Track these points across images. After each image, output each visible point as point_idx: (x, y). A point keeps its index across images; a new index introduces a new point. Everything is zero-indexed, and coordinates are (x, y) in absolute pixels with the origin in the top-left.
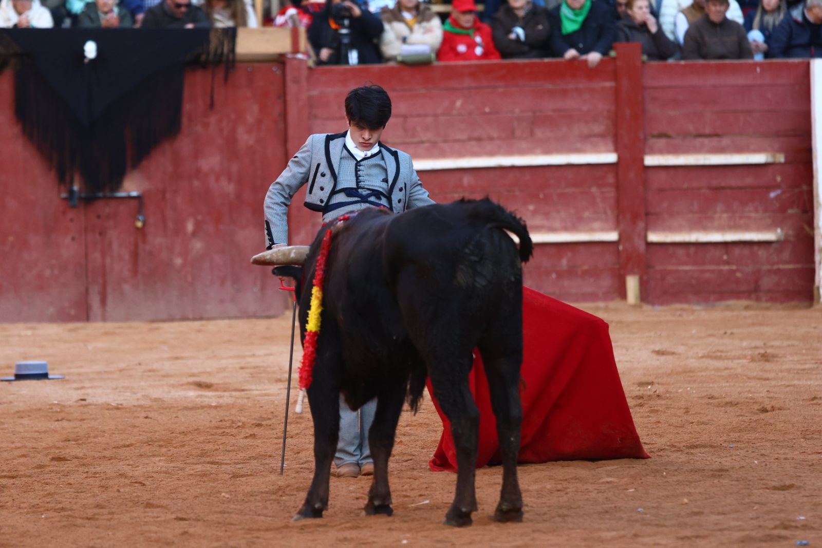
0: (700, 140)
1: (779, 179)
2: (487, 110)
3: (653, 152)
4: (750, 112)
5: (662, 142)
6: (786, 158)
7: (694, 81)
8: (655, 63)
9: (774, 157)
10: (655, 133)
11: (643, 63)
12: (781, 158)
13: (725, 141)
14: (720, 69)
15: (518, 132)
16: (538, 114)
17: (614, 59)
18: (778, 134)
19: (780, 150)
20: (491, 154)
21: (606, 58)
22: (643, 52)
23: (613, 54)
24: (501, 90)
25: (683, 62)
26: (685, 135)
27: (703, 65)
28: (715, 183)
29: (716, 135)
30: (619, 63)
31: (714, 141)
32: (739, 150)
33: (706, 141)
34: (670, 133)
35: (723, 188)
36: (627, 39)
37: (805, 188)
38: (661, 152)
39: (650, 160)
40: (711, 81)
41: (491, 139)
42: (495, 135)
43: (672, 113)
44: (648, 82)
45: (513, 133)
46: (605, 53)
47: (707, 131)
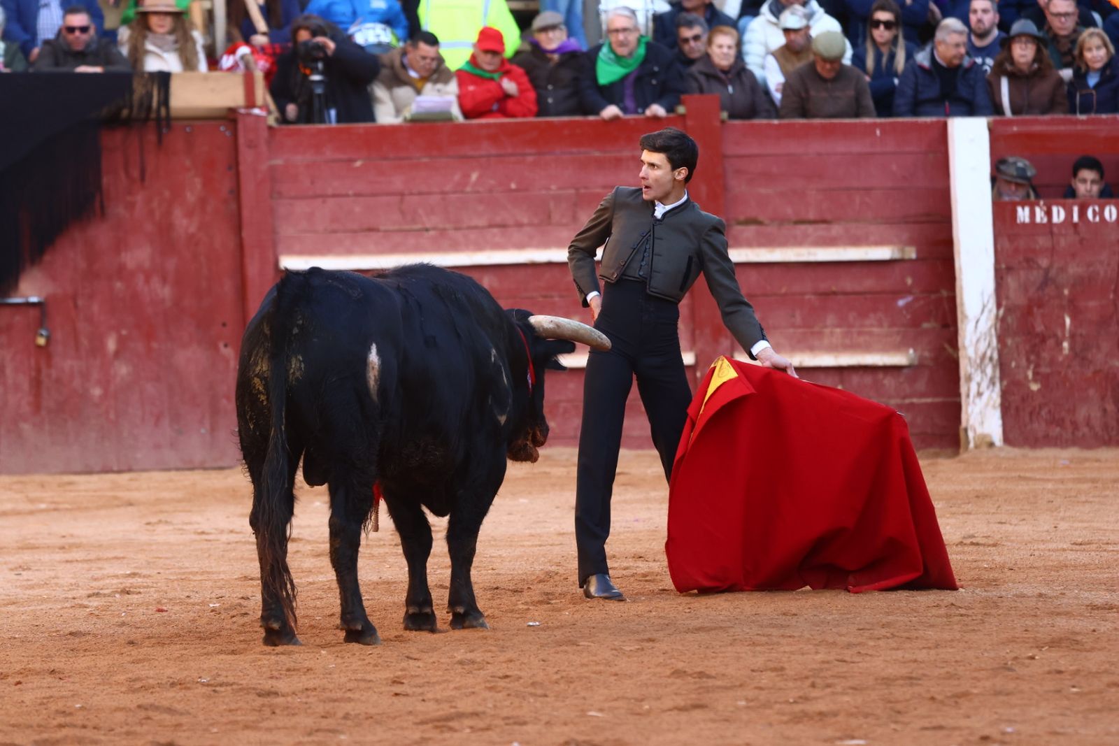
0: (803, 227)
1: (909, 281)
2: (513, 186)
3: (739, 244)
4: (868, 190)
5: (751, 230)
6: (918, 252)
7: (793, 147)
8: (737, 122)
9: (902, 251)
10: (742, 218)
11: (723, 122)
12: (912, 253)
13: (836, 230)
14: (827, 132)
15: (556, 217)
16: (582, 191)
17: (683, 117)
18: (905, 220)
19: (911, 242)
20: (521, 246)
21: (671, 115)
22: (723, 108)
23: (681, 110)
24: (530, 159)
25: (776, 122)
26: (782, 221)
27: (804, 125)
28: (823, 286)
29: (824, 221)
30: (690, 123)
31: (820, 230)
32: (856, 241)
33: (810, 229)
34: (761, 218)
35: (835, 293)
36: (701, 91)
37: (945, 293)
38: (749, 244)
39: (737, 255)
40: (814, 147)
41: (519, 225)
42: (525, 220)
43: (763, 191)
44: (730, 149)
45: (549, 217)
46: (670, 109)
47: (811, 216)
